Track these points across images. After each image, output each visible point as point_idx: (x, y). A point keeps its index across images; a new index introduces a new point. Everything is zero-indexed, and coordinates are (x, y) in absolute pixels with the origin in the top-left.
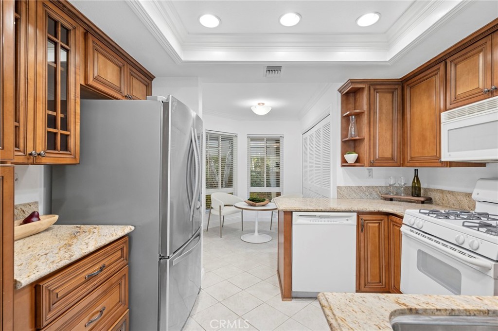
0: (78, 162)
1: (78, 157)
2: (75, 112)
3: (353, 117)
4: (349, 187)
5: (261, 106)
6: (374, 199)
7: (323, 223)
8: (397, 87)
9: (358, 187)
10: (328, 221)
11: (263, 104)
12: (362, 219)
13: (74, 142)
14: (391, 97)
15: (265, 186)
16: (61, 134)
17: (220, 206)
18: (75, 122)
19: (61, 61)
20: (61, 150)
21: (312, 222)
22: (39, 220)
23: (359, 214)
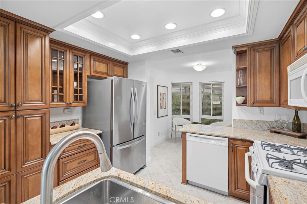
0: (86, 105)
1: (86, 103)
2: (85, 87)
3: (241, 71)
4: (242, 120)
5: (199, 66)
6: (264, 130)
7: (205, 142)
8: (275, 45)
9: (250, 120)
10: (208, 141)
11: (201, 64)
12: (232, 143)
13: (85, 97)
14: (270, 54)
15: (212, 115)
16: (79, 95)
17: (176, 126)
18: (85, 90)
19: (79, 67)
20: (79, 101)
21: (197, 141)
22: (75, 125)
23: (230, 139)
